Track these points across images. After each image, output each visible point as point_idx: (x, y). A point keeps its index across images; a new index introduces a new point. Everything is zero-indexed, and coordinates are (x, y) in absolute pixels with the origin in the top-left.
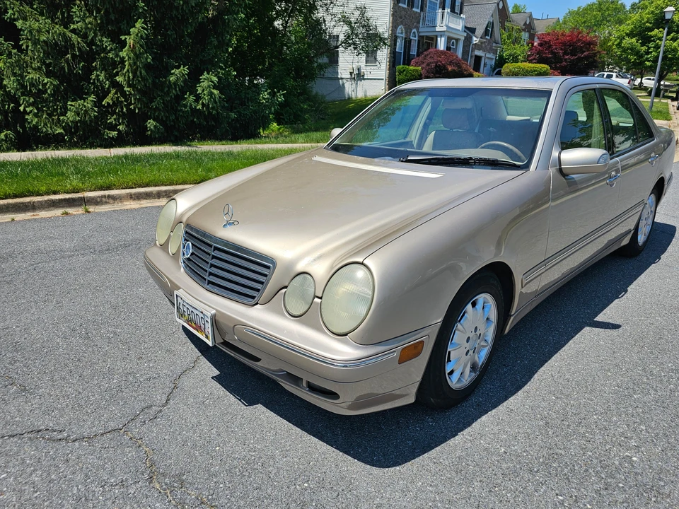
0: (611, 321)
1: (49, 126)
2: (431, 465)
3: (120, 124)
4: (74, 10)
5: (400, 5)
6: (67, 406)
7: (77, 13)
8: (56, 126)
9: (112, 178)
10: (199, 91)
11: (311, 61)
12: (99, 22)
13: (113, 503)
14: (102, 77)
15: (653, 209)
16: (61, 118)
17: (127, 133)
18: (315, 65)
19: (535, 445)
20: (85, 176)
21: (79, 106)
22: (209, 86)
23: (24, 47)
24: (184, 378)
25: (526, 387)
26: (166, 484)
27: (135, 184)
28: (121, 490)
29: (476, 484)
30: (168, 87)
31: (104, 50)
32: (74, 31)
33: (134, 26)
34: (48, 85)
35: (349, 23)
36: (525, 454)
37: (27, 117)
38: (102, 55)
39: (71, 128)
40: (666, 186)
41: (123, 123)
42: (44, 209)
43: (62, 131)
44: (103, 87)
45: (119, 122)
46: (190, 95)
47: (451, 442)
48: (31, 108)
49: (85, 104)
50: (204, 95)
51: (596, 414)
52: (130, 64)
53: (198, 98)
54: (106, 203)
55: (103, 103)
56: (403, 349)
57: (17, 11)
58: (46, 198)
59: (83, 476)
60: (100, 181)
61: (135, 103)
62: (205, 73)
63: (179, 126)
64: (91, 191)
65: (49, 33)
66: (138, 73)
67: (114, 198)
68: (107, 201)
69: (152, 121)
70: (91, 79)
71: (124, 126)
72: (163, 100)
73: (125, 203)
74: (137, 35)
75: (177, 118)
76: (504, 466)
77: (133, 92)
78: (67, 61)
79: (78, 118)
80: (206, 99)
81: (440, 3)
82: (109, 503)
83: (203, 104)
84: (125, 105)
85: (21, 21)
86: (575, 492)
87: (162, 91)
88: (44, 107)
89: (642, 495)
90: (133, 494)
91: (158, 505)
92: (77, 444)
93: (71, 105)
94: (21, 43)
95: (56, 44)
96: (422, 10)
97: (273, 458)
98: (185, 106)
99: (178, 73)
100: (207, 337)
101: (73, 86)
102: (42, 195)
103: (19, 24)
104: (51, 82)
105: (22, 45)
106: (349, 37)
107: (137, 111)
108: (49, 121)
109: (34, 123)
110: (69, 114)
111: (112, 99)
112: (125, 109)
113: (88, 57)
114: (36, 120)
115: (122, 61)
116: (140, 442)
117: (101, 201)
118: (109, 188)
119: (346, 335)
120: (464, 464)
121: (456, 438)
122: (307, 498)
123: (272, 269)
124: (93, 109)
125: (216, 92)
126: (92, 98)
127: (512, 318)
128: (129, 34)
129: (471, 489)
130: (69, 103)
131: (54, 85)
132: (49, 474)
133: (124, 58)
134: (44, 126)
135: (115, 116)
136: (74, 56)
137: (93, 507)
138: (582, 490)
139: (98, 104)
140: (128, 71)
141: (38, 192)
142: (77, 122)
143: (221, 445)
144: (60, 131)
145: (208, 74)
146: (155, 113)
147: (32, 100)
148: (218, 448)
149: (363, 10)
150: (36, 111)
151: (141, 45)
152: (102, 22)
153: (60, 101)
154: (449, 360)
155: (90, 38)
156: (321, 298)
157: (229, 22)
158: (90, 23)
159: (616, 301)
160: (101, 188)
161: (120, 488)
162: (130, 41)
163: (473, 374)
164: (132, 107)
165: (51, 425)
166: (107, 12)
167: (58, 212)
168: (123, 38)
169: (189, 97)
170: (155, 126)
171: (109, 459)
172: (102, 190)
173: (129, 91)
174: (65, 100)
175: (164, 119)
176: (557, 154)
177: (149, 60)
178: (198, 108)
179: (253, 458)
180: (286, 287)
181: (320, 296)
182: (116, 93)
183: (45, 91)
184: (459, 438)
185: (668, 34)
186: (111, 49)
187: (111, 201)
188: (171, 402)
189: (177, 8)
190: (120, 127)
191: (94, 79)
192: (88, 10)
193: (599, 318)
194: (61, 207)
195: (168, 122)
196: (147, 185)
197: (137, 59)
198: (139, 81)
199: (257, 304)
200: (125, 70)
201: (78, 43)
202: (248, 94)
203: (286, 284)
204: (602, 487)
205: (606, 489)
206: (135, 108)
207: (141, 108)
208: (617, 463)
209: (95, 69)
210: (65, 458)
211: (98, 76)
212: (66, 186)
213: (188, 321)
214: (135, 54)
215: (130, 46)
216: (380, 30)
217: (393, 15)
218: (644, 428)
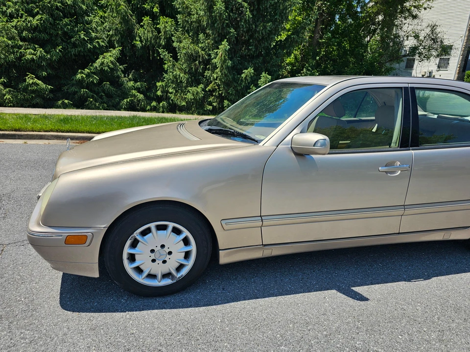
7: (202, 37)
8: (183, 101)
10: (259, 84)
21: (194, 90)
22: (266, 81)
30: (241, 80)
35: (417, 36)
37: (169, 95)
39: (190, 102)
43: (185, 104)
45: (214, 101)
48: (173, 90)
49: (197, 89)
52: (220, 67)
55: (207, 89)
56: (69, 236)
62: (263, 73)
66: (223, 72)
69: (226, 101)
70: (204, 75)
71: (217, 104)
72: (236, 89)
74: (223, 49)
77: (220, 83)
78: (196, 65)
79: (193, 97)
93: (191, 90)
94: (177, 55)
103: (175, 45)
104: (184, 77)
107: (223, 95)
110: (189, 94)
111: (212, 87)
112: (217, 94)
114: (174, 97)
124: (201, 92)
126: (202, 86)
127: (222, 252)
131: (187, 78)
134: (177, 101)
135: (213, 97)
136: (200, 62)
139: (204, 89)
140: (219, 70)
142: (192, 100)
146: (230, 97)
148: (21, 267)
149: (433, 28)
150: (175, 92)
151: (226, 55)
158: (208, 43)
162: (220, 53)
163: (170, 281)
169: (253, 87)
177: (229, 64)
182: (215, 84)
190: (214, 104)
197: (224, 64)
201: (203, 54)
207: (225, 93)
209: (207, 69)
211: (208, 74)
215: (220, 56)
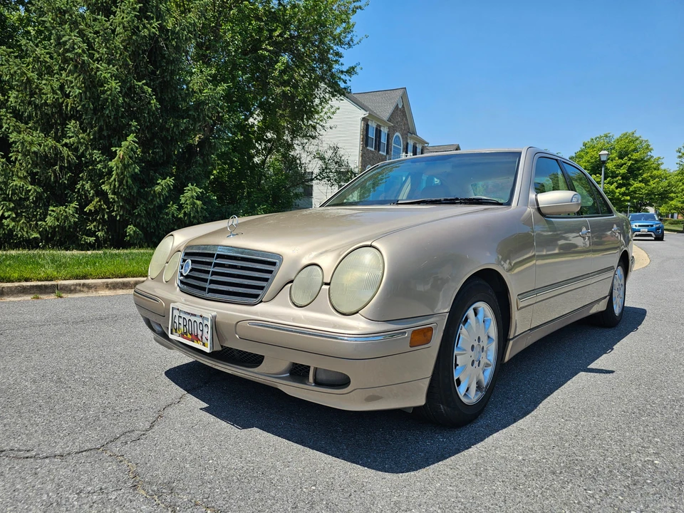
0: (603, 368)
1: (25, 230)
2: (448, 470)
3: (99, 231)
4: (69, 126)
5: (368, 148)
6: (36, 431)
7: (72, 128)
8: (33, 230)
9: (89, 269)
10: (183, 201)
11: (288, 190)
12: (92, 137)
13: (91, 507)
14: (87, 186)
15: (622, 282)
16: (39, 223)
17: (105, 240)
18: (292, 194)
19: (553, 453)
20: (61, 266)
21: (60, 211)
22: (192, 197)
23: (13, 158)
24: (170, 409)
25: (534, 413)
26: (154, 491)
27: (113, 275)
28: (100, 497)
29: (499, 483)
30: (152, 196)
31: (94, 163)
32: (66, 145)
33: (126, 140)
34: (32, 192)
35: (322, 158)
36: (544, 461)
37: (4, 221)
38: (90, 167)
39: (48, 233)
40: (630, 262)
41: (102, 230)
42: (12, 295)
43: (38, 236)
44: (86, 197)
45: (98, 229)
46: (173, 204)
47: (465, 453)
48: (10, 213)
49: (67, 210)
50: (187, 204)
51: (608, 431)
52: (117, 174)
53: (181, 207)
54: (80, 291)
55: (85, 210)
56: (414, 331)
57: (13, 126)
58: (17, 284)
59: (54, 485)
60: (77, 271)
61: (117, 210)
62: (190, 185)
63: (159, 233)
64: (65, 280)
65: (40, 146)
66: (124, 182)
67: (89, 287)
68: (82, 289)
69: (132, 226)
70: (76, 188)
71: (103, 233)
72: (146, 208)
73: (100, 292)
74: (127, 148)
75: (158, 225)
76: (525, 469)
77: (116, 199)
78: (54, 172)
79: (57, 223)
80: (188, 208)
81: (403, 149)
82: (86, 507)
83: (185, 213)
84: (107, 212)
85: (15, 134)
86: (603, 488)
87: (146, 199)
88: (24, 212)
89: (673, 488)
90: (115, 499)
91: (144, 507)
92: (47, 461)
93: (53, 211)
94: (11, 155)
95: (46, 156)
96: (387, 153)
97: (274, 467)
98: (167, 214)
99: (163, 184)
100: (204, 345)
101: (57, 194)
102: (13, 282)
103: (13, 137)
104: (35, 190)
105: (11, 157)
106: (323, 170)
107: (118, 218)
108: (26, 226)
109: (11, 227)
110: (48, 218)
111: (95, 207)
112: (106, 216)
113: (76, 169)
114: (13, 223)
115: (110, 173)
116: (121, 458)
117: (75, 289)
118: (85, 277)
119: (357, 312)
120: (482, 469)
121: (470, 450)
122: (316, 499)
123: (278, 264)
124: (74, 215)
125: (199, 202)
126: (75, 204)
127: (511, 342)
128: (120, 146)
129: (494, 488)
130: (51, 208)
131: (38, 192)
132: (14, 485)
133: (112, 168)
134: (20, 230)
135: (95, 223)
136: (61, 168)
137: (67, 510)
138: (611, 486)
139: (80, 210)
140: (115, 180)
141: (9, 278)
142: (55, 228)
143: (215, 459)
144: (36, 235)
145: (192, 185)
146: (137, 219)
147: (12, 205)
148: (211, 461)
149: (335, 149)
150: (14, 216)
151: (130, 157)
152: (94, 138)
153: (40, 208)
154: (456, 365)
155: (81, 151)
156: (329, 284)
157: (215, 145)
158: (82, 138)
159: (605, 355)
160: (77, 277)
161: (99, 495)
162: (120, 152)
163: (480, 394)
164: (114, 214)
165: (17, 445)
166: (101, 129)
167: (29, 298)
168: (114, 149)
169: (172, 206)
170: (134, 232)
171: (86, 472)
172: (77, 279)
173: (113, 199)
174: (46, 206)
175: (145, 225)
176: (534, 196)
177: (136, 170)
178: (179, 216)
179: (252, 468)
180: (292, 281)
181: (329, 281)
182: (100, 201)
183: (28, 199)
184: (473, 450)
185: (605, 179)
186: (100, 161)
187: (85, 289)
188: (156, 427)
189: (168, 130)
190: (99, 234)
191: (79, 189)
192: (82, 129)
193: (592, 366)
194: (31, 294)
195: (148, 229)
196: (125, 276)
197: (125, 169)
198: (124, 189)
199: (261, 302)
200: (112, 179)
201: (69, 156)
202: (229, 208)
203: (293, 278)
204: (629, 483)
205: (635, 485)
206: (116, 215)
207: (123, 215)
208: (640, 465)
209: (82, 179)
210: (33, 471)
211: (83, 185)
212: (39, 274)
213: (182, 335)
214: (124, 165)
215: (119, 157)
216: (352, 166)
217: (362, 156)
218: (659, 440)
